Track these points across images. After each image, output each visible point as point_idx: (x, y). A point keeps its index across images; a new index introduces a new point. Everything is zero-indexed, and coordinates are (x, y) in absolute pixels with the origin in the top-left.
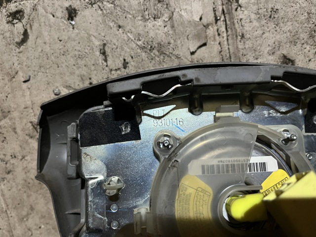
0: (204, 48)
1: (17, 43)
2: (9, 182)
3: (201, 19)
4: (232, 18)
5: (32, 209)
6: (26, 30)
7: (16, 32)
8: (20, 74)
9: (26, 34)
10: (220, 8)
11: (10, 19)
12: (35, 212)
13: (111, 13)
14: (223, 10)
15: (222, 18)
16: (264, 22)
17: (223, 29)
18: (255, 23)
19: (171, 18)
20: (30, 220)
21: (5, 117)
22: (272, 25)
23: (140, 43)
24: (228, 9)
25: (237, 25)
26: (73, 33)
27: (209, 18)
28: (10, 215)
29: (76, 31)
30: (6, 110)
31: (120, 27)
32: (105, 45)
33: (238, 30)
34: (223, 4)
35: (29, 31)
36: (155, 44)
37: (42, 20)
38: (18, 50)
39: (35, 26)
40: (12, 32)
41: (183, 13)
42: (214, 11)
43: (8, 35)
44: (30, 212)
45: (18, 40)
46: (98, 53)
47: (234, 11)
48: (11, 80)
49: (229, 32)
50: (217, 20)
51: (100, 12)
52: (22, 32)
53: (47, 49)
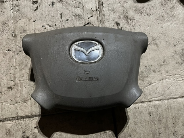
0: (92, 17)
1: (34, 10)
2: (19, 55)
3: (92, 9)
4: (101, 10)
5: (26, 66)
6: (37, 7)
7: (34, 7)
8: (33, 19)
9: (37, 8)
10: (98, 7)
11: (33, 3)
12: (27, 67)
13: (65, 5)
14: (98, 8)
15: (98, 10)
16: (110, 12)
17: (98, 12)
18: (108, 12)
19: (83, 8)
20: (24, 70)
21: (24, 32)
22: (112, 13)
23: (73, 14)
24: (100, 7)
25: (102, 12)
26: (52, 9)
27: (94, 9)
28: (16, 68)
29: (53, 9)
30: (25, 30)
31: (67, 9)
32: (62, 13)
33: (103, 13)
34: (98, 6)
35: (38, 7)
36: (78, 15)
37: (44, 4)
38: (34, 12)
39: (41, 6)
40: (33, 7)
41: (86, 7)
42: (96, 7)
43: (31, 7)
44: (25, 67)
45: (34, 9)
46: (59, 16)
47: (101, 8)
48: (29, 21)
49: (100, 13)
50: (96, 10)
51: (62, 4)
52: (36, 7)
53: (44, 13)
